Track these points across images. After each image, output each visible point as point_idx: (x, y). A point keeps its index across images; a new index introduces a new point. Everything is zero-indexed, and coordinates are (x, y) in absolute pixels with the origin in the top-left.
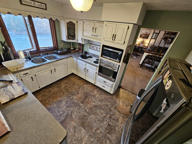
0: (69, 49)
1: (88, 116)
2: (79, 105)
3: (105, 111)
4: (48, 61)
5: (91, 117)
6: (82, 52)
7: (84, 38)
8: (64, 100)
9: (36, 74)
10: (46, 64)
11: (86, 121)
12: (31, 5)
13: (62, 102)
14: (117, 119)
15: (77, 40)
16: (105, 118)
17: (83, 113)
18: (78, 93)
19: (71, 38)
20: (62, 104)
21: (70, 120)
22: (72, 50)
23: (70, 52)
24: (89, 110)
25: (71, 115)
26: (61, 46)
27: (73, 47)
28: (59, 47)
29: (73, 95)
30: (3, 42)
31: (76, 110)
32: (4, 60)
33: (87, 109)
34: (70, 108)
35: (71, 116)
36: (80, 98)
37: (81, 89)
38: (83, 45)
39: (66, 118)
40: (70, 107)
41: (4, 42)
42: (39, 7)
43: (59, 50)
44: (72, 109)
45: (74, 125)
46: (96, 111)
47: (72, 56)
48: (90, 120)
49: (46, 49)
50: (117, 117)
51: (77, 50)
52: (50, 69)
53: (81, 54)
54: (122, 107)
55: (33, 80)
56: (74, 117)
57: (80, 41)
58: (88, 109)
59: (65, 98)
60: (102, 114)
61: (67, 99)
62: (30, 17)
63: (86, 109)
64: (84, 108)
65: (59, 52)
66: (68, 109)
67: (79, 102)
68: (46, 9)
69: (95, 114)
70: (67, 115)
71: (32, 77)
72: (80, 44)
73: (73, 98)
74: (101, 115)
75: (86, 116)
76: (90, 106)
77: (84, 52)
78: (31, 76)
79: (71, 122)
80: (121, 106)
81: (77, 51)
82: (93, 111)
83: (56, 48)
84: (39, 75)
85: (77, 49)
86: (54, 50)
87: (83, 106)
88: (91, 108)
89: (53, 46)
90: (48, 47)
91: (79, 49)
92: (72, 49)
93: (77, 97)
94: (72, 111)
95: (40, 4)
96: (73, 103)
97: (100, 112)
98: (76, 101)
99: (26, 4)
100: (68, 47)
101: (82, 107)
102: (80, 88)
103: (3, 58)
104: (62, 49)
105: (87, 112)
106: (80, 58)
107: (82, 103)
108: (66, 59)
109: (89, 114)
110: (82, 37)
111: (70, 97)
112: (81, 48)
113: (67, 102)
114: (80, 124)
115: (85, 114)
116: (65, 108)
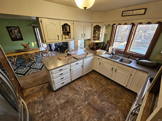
1: (73, 107)
2: (86, 100)
4: (117, 61)
5: (71, 110)
8: (93, 89)
9: (103, 62)
11: (69, 105)
13: (90, 88)
17: (77, 103)
18: (102, 101)
20: (89, 88)
24: (79, 110)
25: (78, 94)
26: (156, 57)
29: (99, 96)
30: (108, 41)
31: (82, 97)
33: (80, 107)
34: (84, 93)
35: (77, 94)
36: (95, 103)
37: (110, 105)
39: (76, 90)
40: (85, 93)
44: (83, 94)
45: (70, 96)
46: (76, 118)
47: (148, 73)
48: (68, 109)
56: (76, 96)
58: (80, 109)
59: (95, 90)
61: (94, 91)
63: (81, 107)
64: (82, 105)
66: (83, 92)
67: (89, 100)
69: (73, 116)
70: (78, 91)
73: (95, 95)
75: (73, 106)
76: (83, 113)
82: (77, 115)
87: (85, 104)
88: (80, 113)
93: (97, 99)
94: (81, 94)
96: (89, 96)
98: (91, 98)
101: (83, 103)
102: (112, 104)
105: (77, 107)
107: (88, 104)
108: (135, 70)
109: (75, 109)
111: (96, 93)
113: (90, 91)
114: (68, 99)
115: (76, 105)
116: (85, 90)
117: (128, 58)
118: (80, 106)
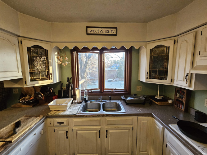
0: (153, 97)
6: (187, 110)
7: (194, 72)
10: (98, 116)
12: (98, 33)
15: (172, 81)
19: (157, 76)
22: (157, 100)
23: (151, 104)
26: (136, 89)
27: (163, 94)
28: (133, 92)
38: (190, 94)
41: (70, 79)
43: (130, 96)
47: (152, 115)
49: (112, 92)
51: (170, 102)
55: (67, 138)
57: (180, 82)
65: (129, 98)
68: (116, 35)
71: (67, 132)
72: (179, 90)
81: (172, 105)
83: (127, 91)
84: (78, 132)
85: (171, 99)
86: (122, 94)
89: (123, 88)
90: (115, 89)
91: (178, 101)
92: (158, 97)
95: (109, 29)
100: (150, 93)
108: (136, 117)
112: (184, 100)
117: (110, 100)
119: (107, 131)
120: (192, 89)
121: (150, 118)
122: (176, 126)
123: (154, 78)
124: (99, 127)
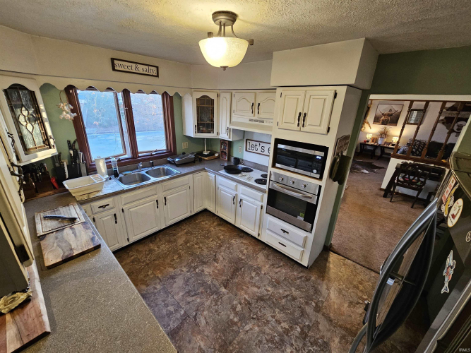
0: (201, 153)
1: (239, 324)
2: (217, 292)
3: (286, 314)
4: (153, 179)
5: (247, 328)
6: (229, 160)
7: (232, 127)
8: (181, 274)
9: (124, 207)
10: (148, 185)
11: (234, 339)
12: (131, 71)
13: (176, 280)
14: (325, 343)
15: (218, 134)
16: (287, 335)
17: (227, 314)
18: (216, 260)
19: (204, 129)
20: (175, 285)
21: (192, 332)
22: (206, 156)
23: (201, 161)
24: (242, 308)
25: (195, 317)
26: (182, 146)
27: (210, 149)
28: (179, 150)
29: (205, 263)
30: (72, 142)
31: (208, 303)
32: (67, 177)
33: (237, 304)
34: (194, 298)
35: (195, 319)
36: (222, 272)
37: (223, 248)
38: (230, 144)
39: (182, 323)
40: (193, 296)
41: (74, 142)
42: (144, 73)
43: (177, 157)
44: (198, 300)
45: (202, 346)
46: (261, 312)
47: (204, 169)
48: (246, 337)
49: (152, 155)
50: (323, 336)
51: (216, 155)
52: (155, 197)
53: (226, 164)
54: (339, 309)
55: (116, 222)
56: (203, 322)
57: (224, 136)
58: (241, 304)
59: (184, 269)
60: (280, 323)
61: (188, 272)
62: (126, 93)
63: (235, 302)
64: (230, 301)
65: (177, 160)
66: (189, 299)
67: (217, 283)
68: (157, 76)
69: (258, 319)
70: (186, 316)
71: (115, 215)
72: (223, 142)
73: (203, 271)
74: (277, 325)
75: (235, 324)
76: (247, 297)
77: (232, 160)
78: (113, 211)
79: (195, 338)
80: (334, 302)
81: (218, 157)
82: (255, 311)
83: (171, 151)
84: (130, 210)
85: (217, 152)
86: (167, 156)
87: (228, 293)
88: (249, 304)
89: (165, 148)
90: (156, 151)
91: (223, 153)
92: (206, 153)
93: (212, 269)
94: (198, 307)
95: (147, 67)
96: (203, 284)
97: (273, 317)
98: (209, 280)
99: (123, 69)
100: (197, 149)
101: (225, 297)
102: (220, 246)
103: (67, 174)
104: (184, 153)
105: (236, 314)
106: (223, 172)
107: (225, 287)
108: (191, 176)
109: (243, 319)
110: (228, 126)
111: (195, 268)
112: (227, 151)
113: (187, 281)
114: (217, 347)
115: (231, 317)
116: (183, 296)
117: (153, 166)
118: (233, 306)
119: (165, 198)
120: (231, 140)
121: (203, 173)
122: (224, 170)
123: (202, 132)
124: (156, 196)
